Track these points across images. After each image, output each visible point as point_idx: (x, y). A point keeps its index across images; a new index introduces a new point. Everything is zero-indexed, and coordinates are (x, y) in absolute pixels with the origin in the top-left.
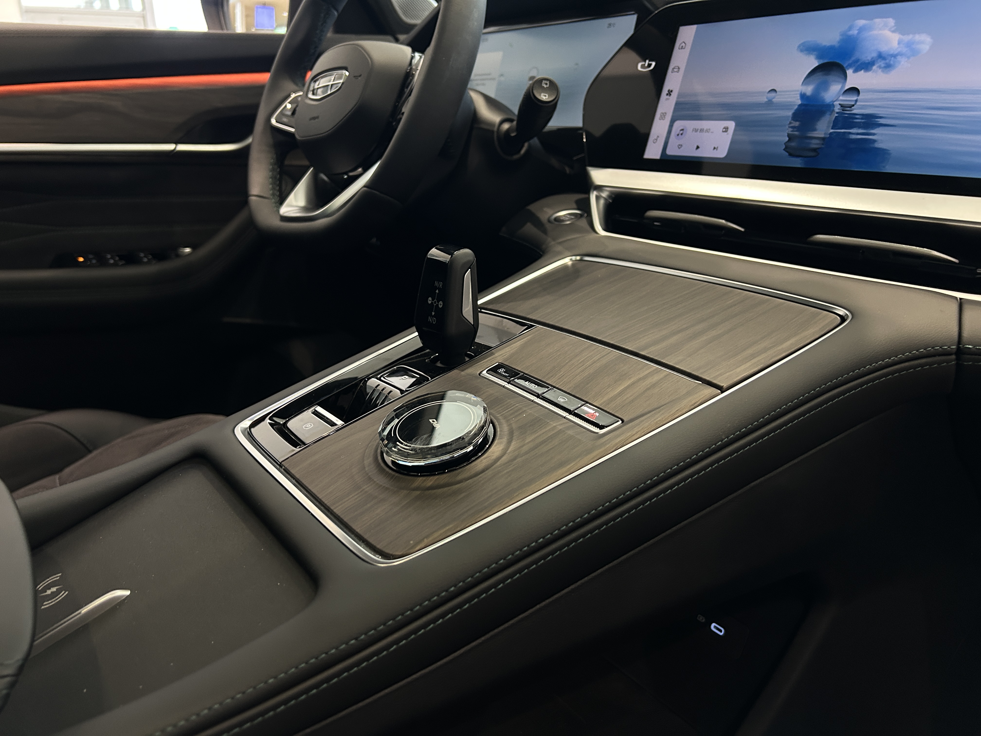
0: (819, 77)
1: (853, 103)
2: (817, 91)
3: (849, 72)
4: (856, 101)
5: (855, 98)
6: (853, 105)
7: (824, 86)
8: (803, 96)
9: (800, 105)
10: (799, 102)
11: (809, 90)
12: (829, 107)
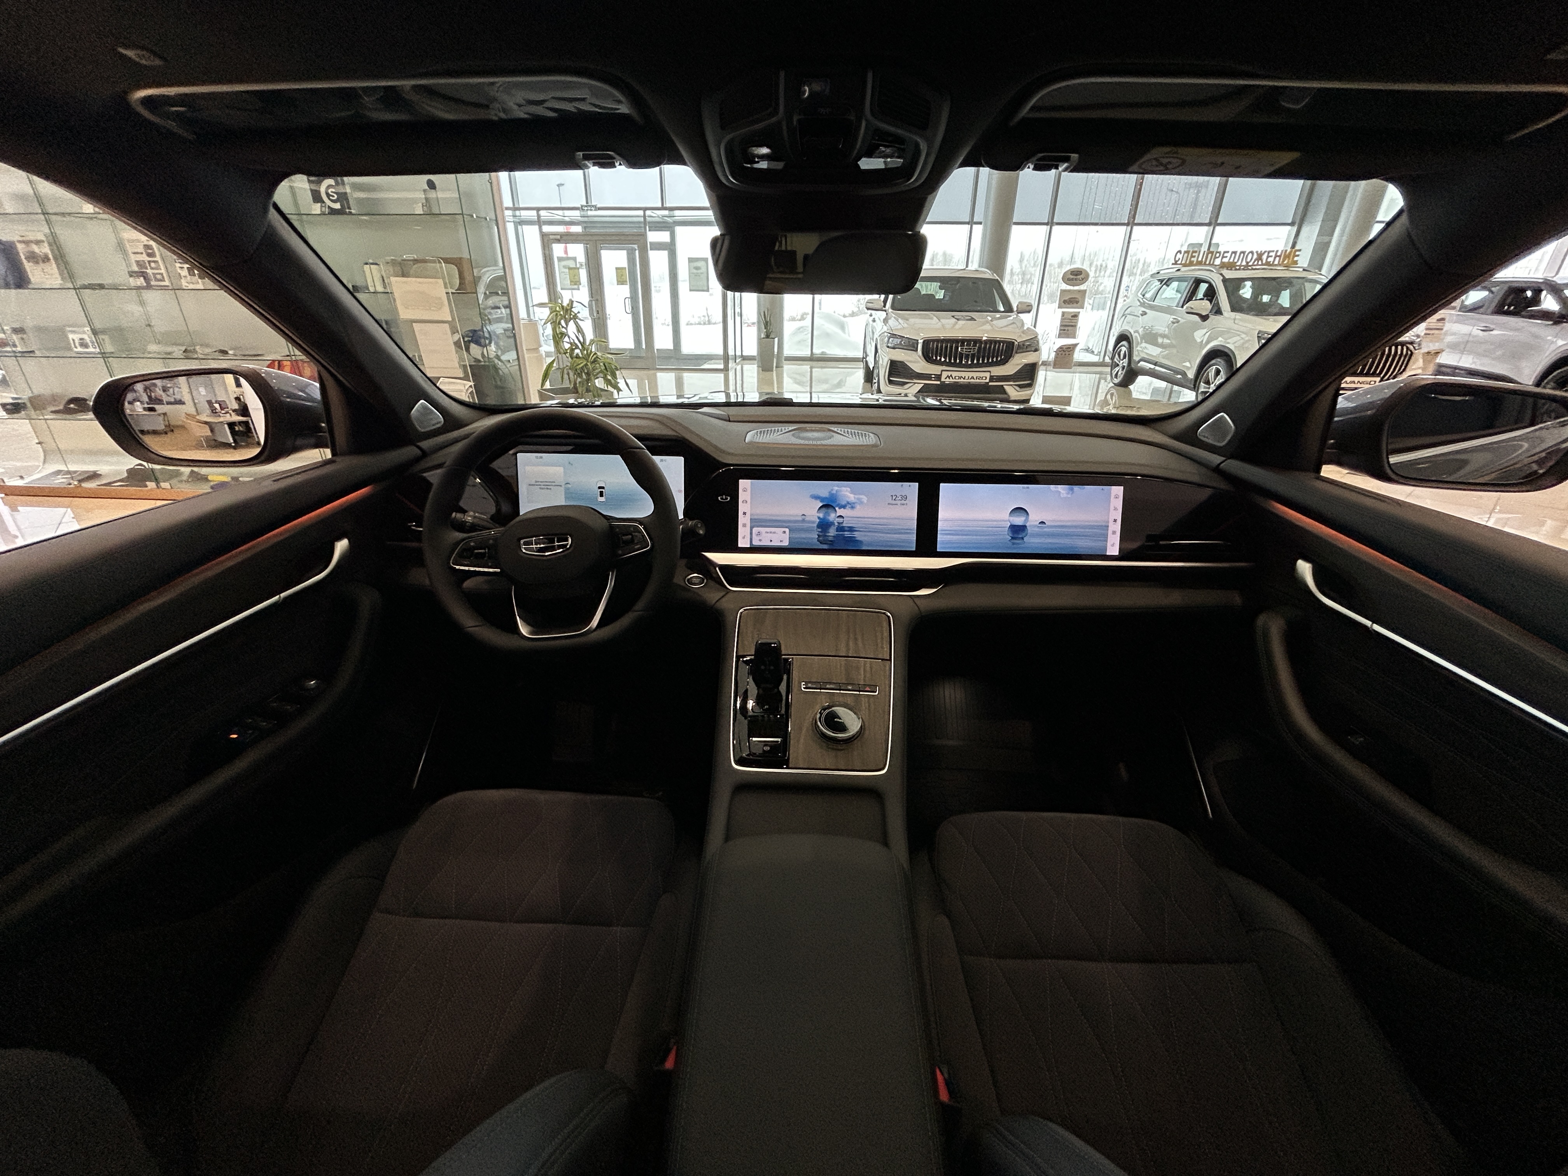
0: (824, 510)
2: (824, 516)
3: (837, 509)
7: (827, 514)
8: (819, 518)
11: (821, 516)
12: (832, 524)
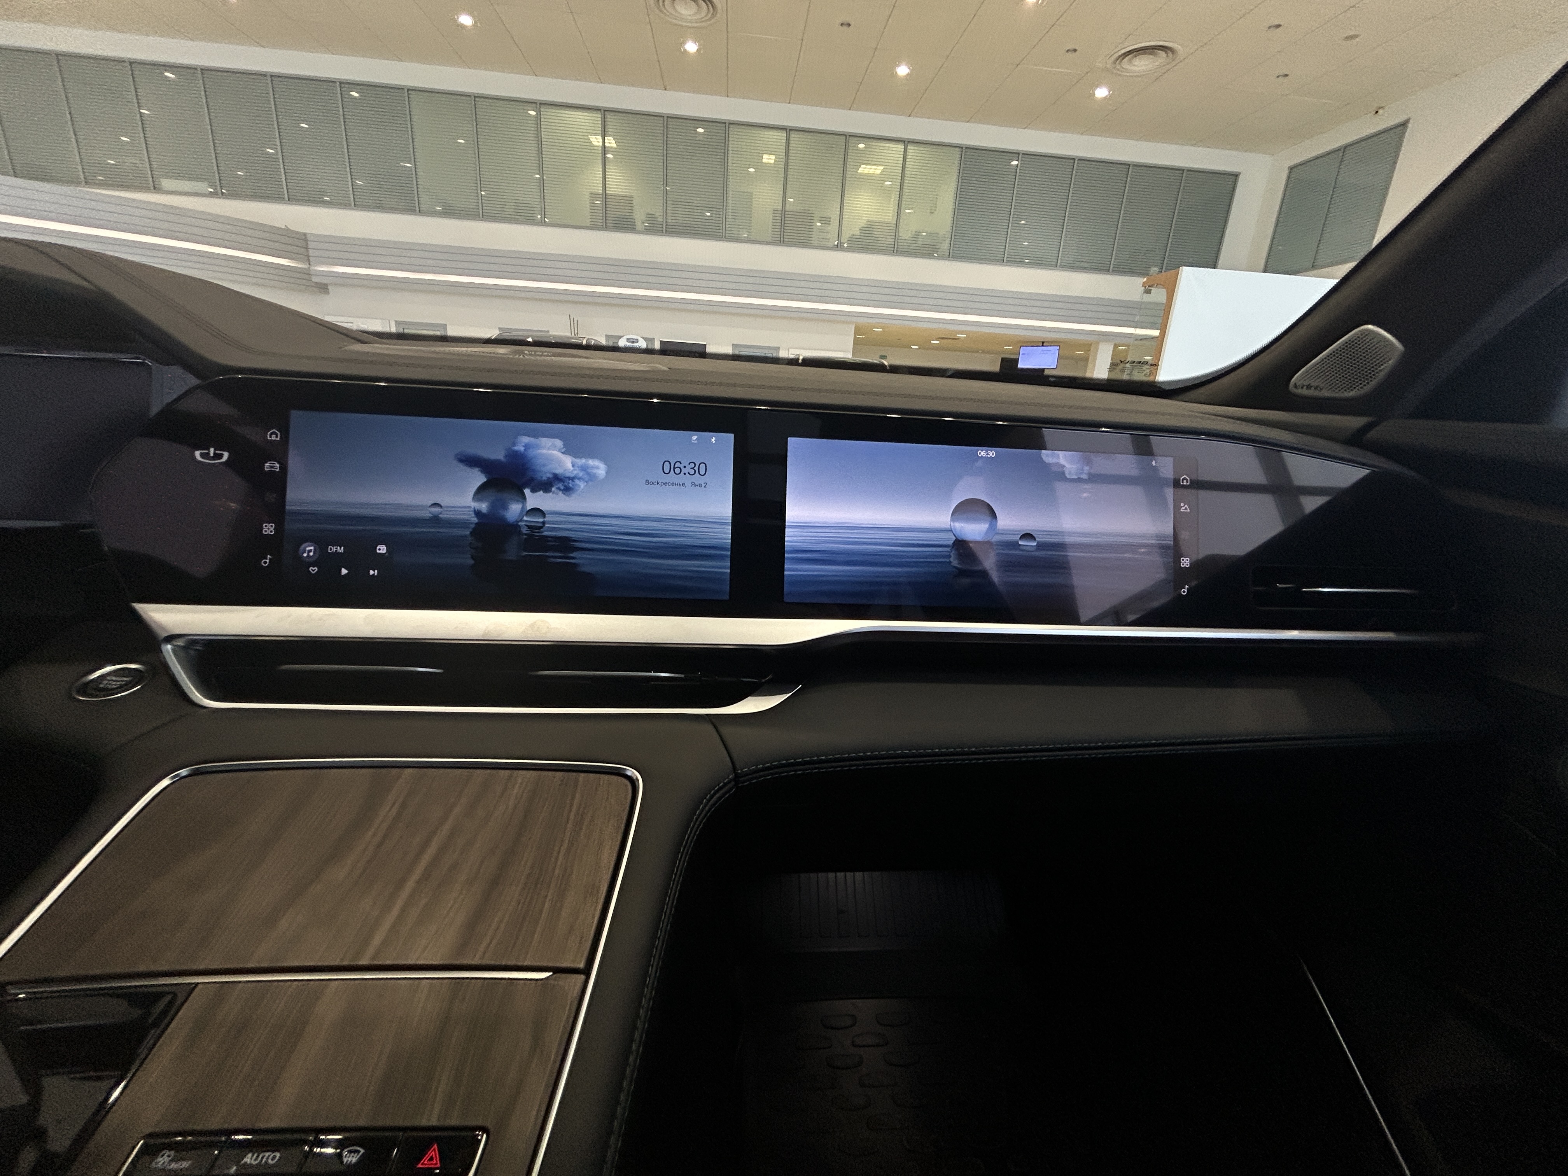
1: (540, 525)
4: (544, 523)
5: (541, 520)
6: (541, 527)
9: (476, 524)
10: (475, 520)
